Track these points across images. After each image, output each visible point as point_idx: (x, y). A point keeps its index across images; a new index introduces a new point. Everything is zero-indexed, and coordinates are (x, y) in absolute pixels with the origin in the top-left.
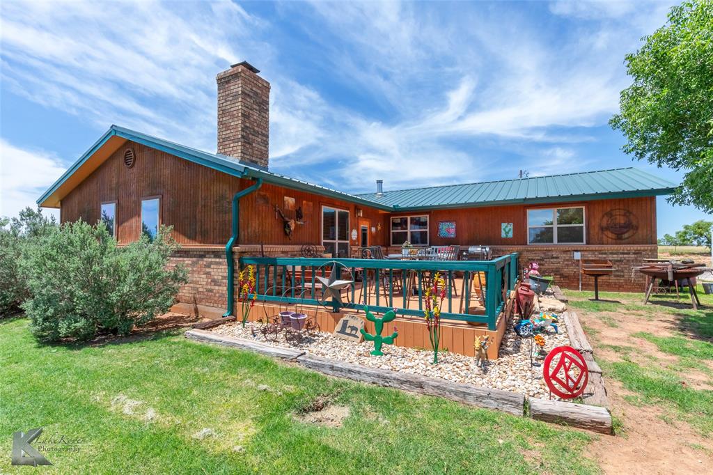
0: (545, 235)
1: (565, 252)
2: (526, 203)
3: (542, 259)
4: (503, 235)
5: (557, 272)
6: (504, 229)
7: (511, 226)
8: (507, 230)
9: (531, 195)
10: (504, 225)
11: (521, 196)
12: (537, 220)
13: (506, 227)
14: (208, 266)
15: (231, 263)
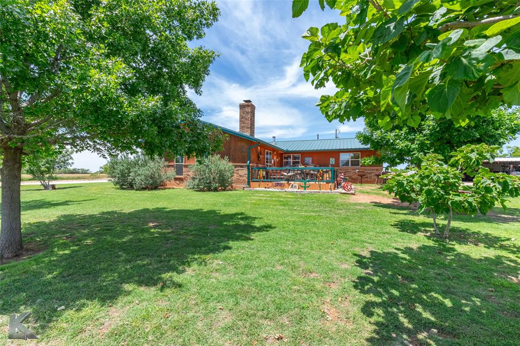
0: (347, 164)
1: (353, 169)
2: (341, 150)
3: (345, 173)
4: (331, 163)
5: (350, 177)
7: (334, 160)
8: (332, 161)
9: (342, 148)
10: (331, 159)
11: (338, 148)
12: (344, 157)
14: (238, 170)
15: (249, 169)
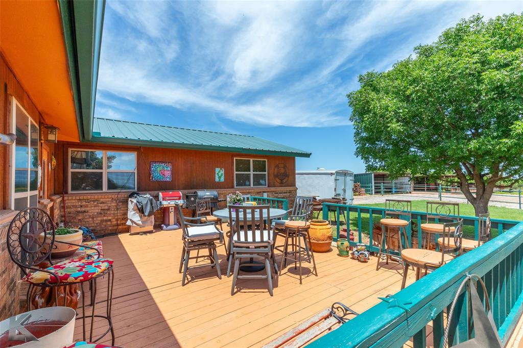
4: (217, 179)
6: (218, 174)
7: (223, 172)
10: (217, 170)
13: (219, 172)
